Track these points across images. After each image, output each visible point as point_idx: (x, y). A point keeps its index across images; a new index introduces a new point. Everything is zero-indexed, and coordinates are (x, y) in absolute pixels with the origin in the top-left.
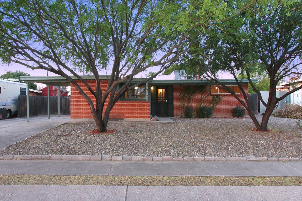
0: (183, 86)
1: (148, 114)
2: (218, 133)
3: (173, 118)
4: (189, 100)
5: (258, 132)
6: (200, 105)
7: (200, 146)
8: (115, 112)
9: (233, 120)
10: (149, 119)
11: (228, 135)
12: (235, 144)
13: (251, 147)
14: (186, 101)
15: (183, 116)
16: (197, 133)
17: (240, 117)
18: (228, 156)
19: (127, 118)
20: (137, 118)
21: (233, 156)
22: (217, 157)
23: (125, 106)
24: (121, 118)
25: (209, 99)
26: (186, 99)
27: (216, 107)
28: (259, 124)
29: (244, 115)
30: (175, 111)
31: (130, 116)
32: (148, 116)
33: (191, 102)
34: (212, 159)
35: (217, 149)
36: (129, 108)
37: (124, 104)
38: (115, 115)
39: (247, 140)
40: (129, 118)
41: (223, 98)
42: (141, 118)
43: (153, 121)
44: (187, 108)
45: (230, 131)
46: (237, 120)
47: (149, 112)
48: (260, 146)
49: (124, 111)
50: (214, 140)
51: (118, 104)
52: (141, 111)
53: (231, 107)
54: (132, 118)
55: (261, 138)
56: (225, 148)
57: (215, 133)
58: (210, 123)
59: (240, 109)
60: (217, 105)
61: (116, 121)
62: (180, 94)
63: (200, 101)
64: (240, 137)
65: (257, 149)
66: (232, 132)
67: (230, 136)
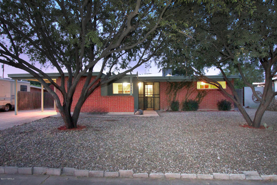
0: (169, 82)
1: (132, 108)
2: (203, 131)
3: (160, 111)
4: (175, 94)
5: (251, 129)
6: (186, 100)
7: (178, 151)
8: (99, 107)
9: (219, 113)
10: (133, 113)
11: (215, 133)
12: (225, 147)
13: (248, 153)
14: (172, 95)
15: (170, 109)
16: (179, 130)
17: (226, 110)
18: (216, 172)
19: (111, 111)
20: (122, 111)
21: (224, 171)
22: (200, 173)
23: (109, 100)
24: (106, 111)
25: (195, 94)
26: (173, 94)
27: (202, 101)
28: (251, 120)
29: (230, 108)
30: (162, 105)
31: (114, 110)
32: (133, 110)
33: (177, 96)
34: (193, 177)
35: (201, 156)
36: (113, 103)
37: (108, 99)
38: (99, 109)
39: (240, 141)
40: (113, 111)
41: (209, 93)
42: (125, 111)
43: (137, 114)
44: (173, 102)
45: (217, 128)
46: (223, 113)
47: (133, 106)
48: (259, 152)
49: (108, 105)
50: (197, 141)
51: (102, 99)
52: (125, 105)
53: (217, 101)
54: (116, 111)
55: (257, 138)
56: (212, 155)
57: (200, 131)
58: (195, 116)
59: (226, 103)
60: (203, 99)
61: (100, 114)
62: (167, 90)
63: (186, 95)
64: (229, 135)
65: (257, 157)
66: (219, 129)
67: (217, 134)
